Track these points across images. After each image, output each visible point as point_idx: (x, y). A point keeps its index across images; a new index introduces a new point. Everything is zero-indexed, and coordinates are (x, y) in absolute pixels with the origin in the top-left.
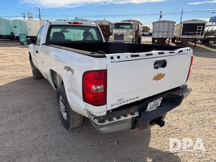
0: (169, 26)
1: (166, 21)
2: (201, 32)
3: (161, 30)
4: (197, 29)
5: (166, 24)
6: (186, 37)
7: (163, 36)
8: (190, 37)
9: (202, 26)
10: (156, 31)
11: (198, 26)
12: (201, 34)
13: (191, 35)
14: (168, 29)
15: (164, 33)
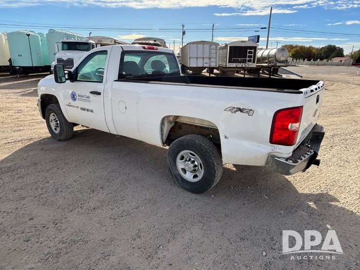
0: (210, 49)
1: (206, 42)
2: (252, 59)
3: (200, 55)
4: (248, 55)
5: (207, 46)
6: (234, 65)
7: (203, 64)
8: (240, 65)
9: (253, 51)
10: (193, 57)
11: (248, 50)
12: (252, 61)
13: (240, 62)
14: (210, 53)
15: (205, 59)
